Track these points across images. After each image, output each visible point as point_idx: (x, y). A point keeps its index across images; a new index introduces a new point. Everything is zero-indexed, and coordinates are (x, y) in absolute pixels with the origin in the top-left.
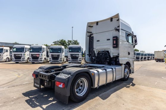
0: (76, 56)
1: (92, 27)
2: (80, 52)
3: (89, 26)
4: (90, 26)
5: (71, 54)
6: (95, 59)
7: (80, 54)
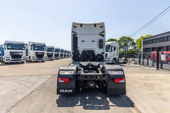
0: (19, 55)
1: (76, 27)
2: (24, 50)
3: (74, 26)
5: (10, 52)
6: (81, 57)
7: (24, 51)
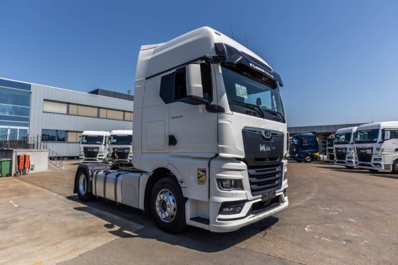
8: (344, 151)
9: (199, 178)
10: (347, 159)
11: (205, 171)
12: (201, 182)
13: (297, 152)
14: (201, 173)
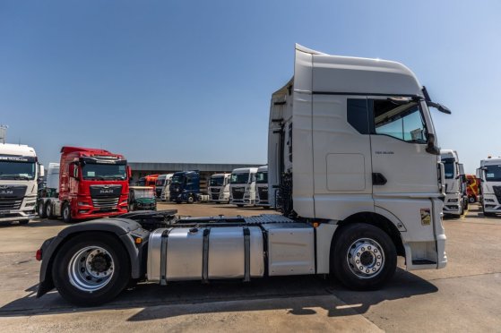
1: (285, 102)
3: (276, 104)
4: (281, 101)
8: (241, 190)
9: (422, 219)
10: (244, 198)
11: (428, 211)
12: (427, 223)
13: (180, 192)
14: (425, 214)
